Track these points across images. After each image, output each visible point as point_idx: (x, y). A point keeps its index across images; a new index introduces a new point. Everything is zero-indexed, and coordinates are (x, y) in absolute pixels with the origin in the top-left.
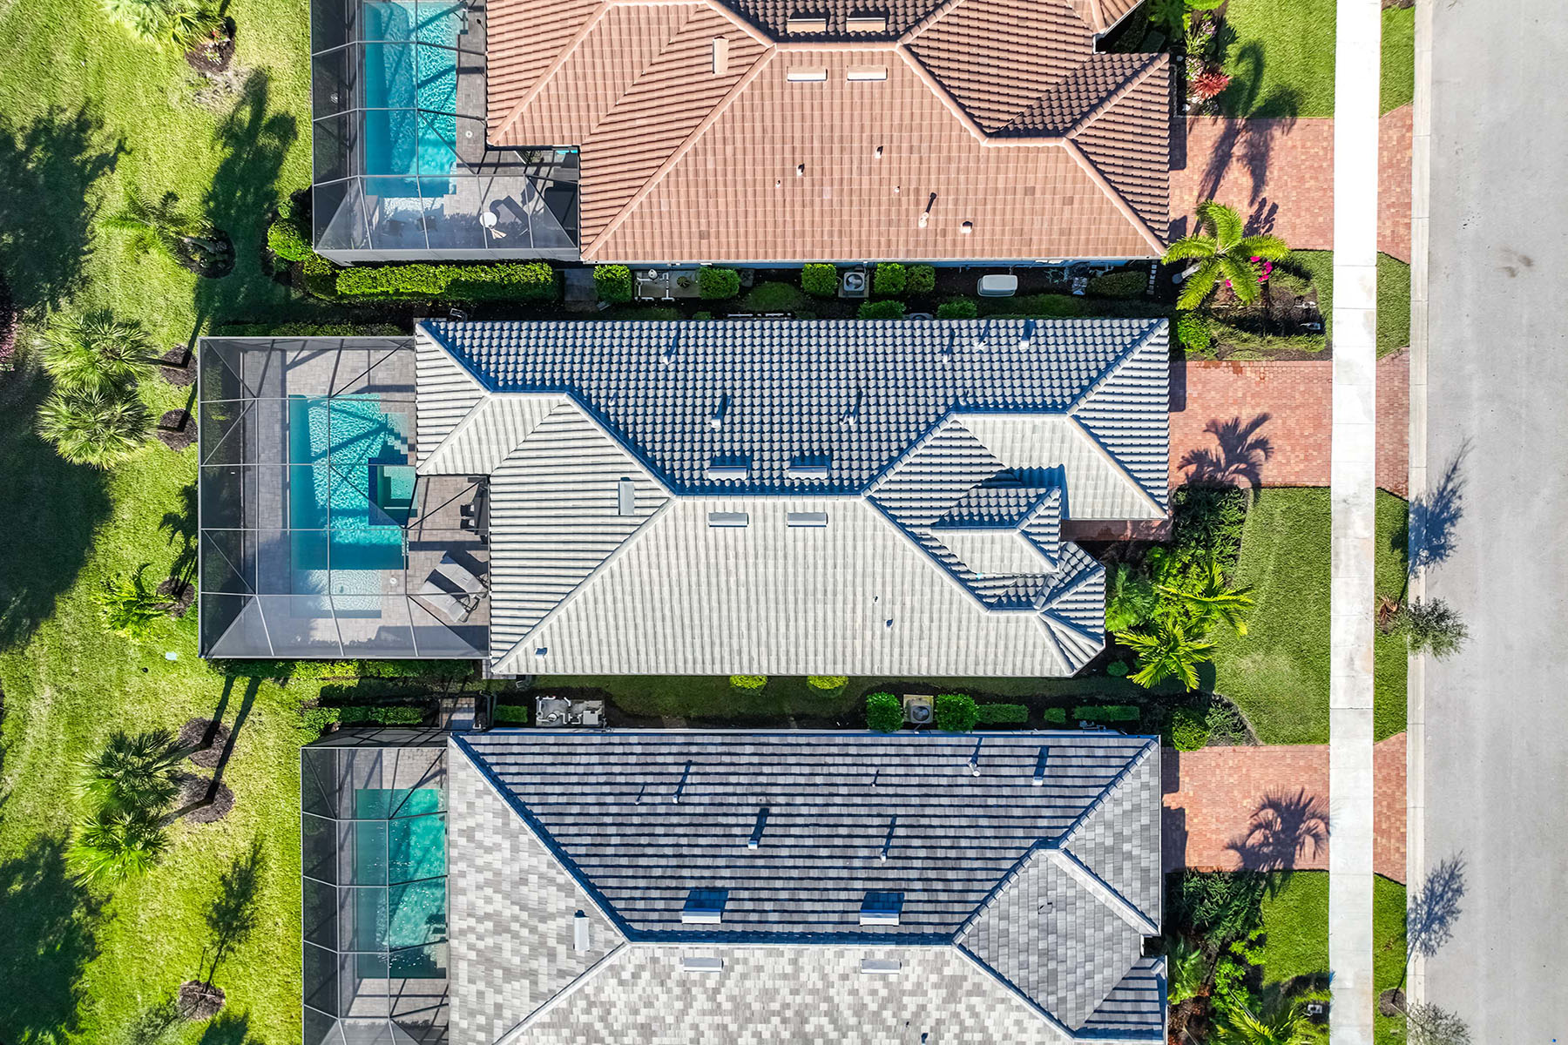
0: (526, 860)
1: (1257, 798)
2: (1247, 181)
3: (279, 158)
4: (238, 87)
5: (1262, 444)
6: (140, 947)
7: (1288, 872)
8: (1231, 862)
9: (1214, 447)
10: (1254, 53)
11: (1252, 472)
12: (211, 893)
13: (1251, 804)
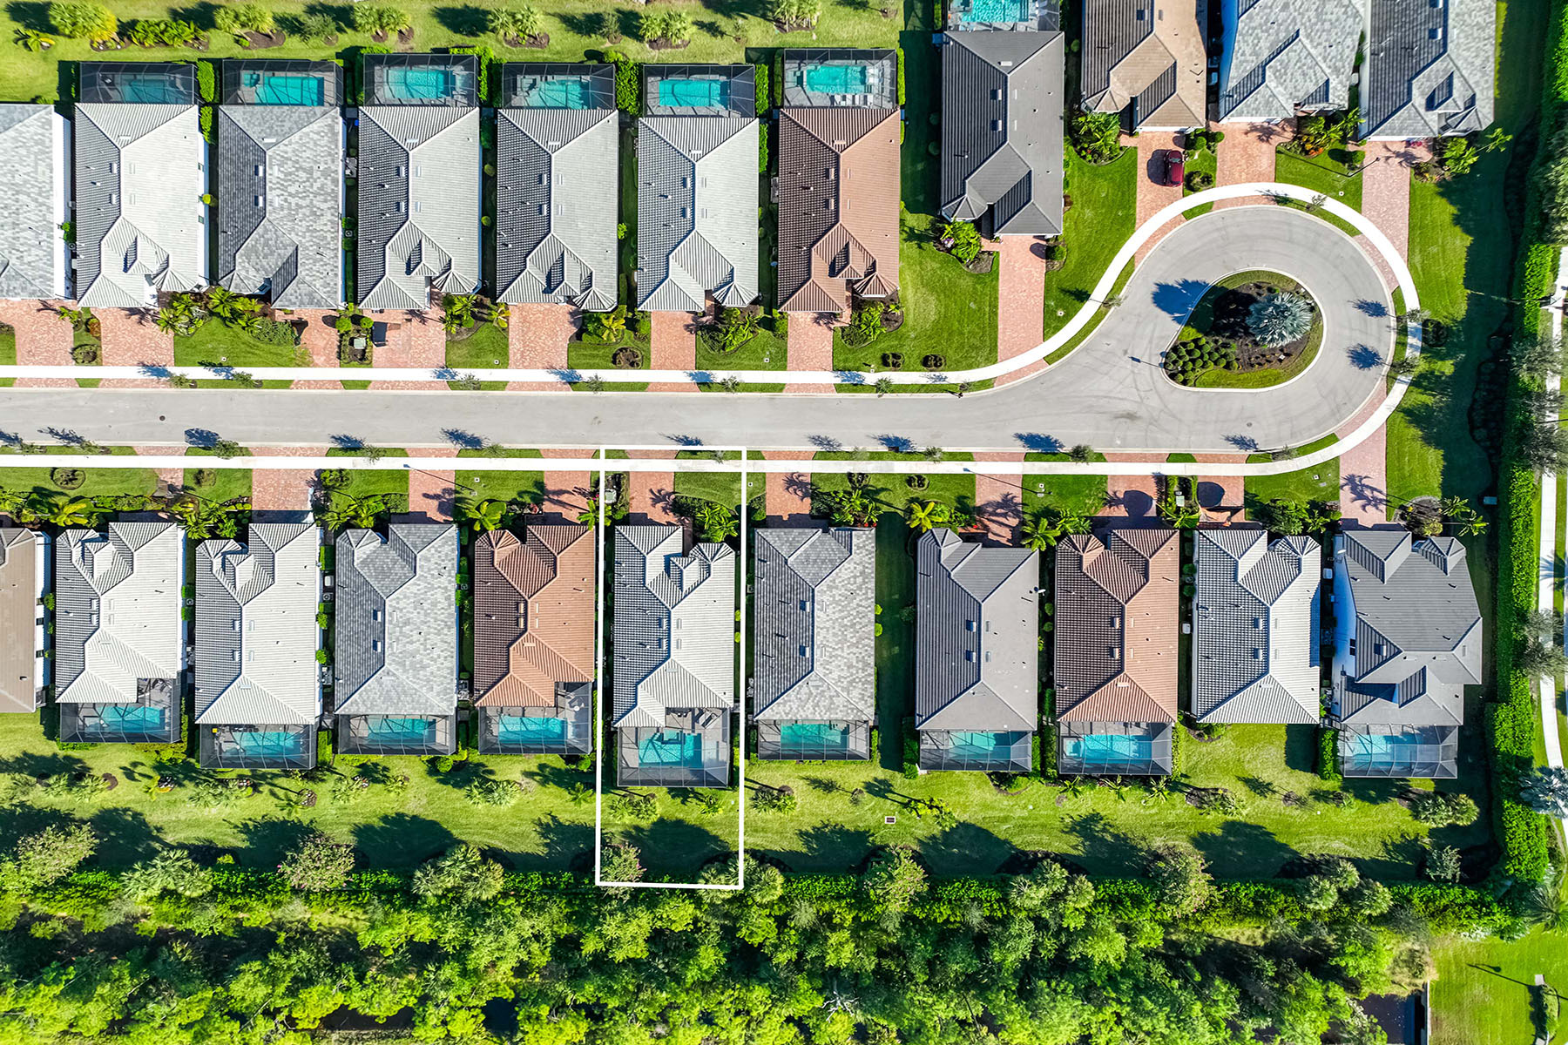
0: (793, 698)
1: (785, 493)
2: (566, 495)
3: (553, 768)
4: (527, 780)
5: (659, 491)
6: (839, 813)
7: (812, 484)
8: (808, 501)
9: (661, 504)
10: (520, 494)
11: (669, 494)
12: (820, 792)
13: (787, 495)
